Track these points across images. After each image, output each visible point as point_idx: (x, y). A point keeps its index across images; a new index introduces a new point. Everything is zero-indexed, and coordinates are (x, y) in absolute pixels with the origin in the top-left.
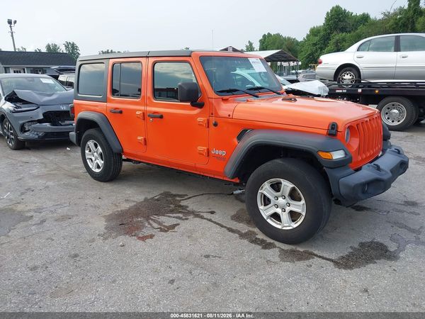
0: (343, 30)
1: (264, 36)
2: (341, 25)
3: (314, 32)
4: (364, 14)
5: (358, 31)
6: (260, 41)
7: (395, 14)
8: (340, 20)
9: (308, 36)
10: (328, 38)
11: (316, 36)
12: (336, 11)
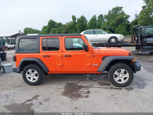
0: (54, 27)
1: (25, 28)
2: (54, 26)
3: (45, 28)
4: (60, 23)
5: (59, 28)
6: (24, 30)
7: (69, 23)
8: (53, 24)
9: (42, 29)
10: (50, 30)
11: (45, 29)
12: (51, 21)
